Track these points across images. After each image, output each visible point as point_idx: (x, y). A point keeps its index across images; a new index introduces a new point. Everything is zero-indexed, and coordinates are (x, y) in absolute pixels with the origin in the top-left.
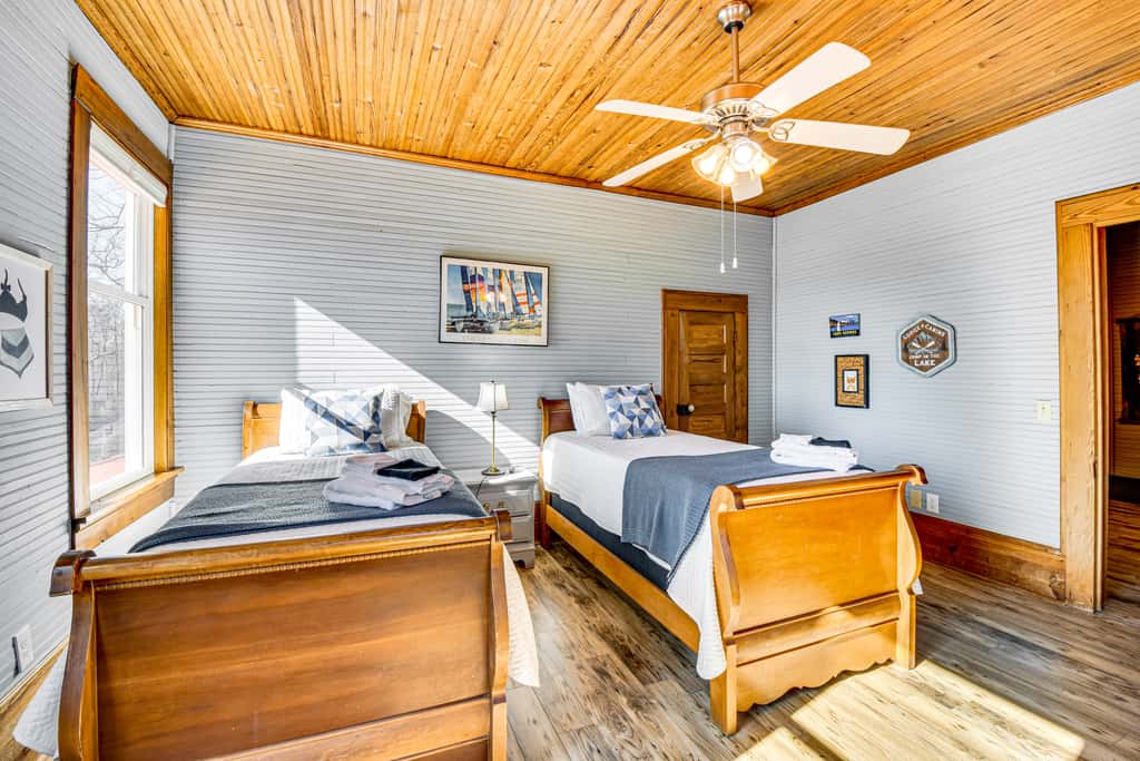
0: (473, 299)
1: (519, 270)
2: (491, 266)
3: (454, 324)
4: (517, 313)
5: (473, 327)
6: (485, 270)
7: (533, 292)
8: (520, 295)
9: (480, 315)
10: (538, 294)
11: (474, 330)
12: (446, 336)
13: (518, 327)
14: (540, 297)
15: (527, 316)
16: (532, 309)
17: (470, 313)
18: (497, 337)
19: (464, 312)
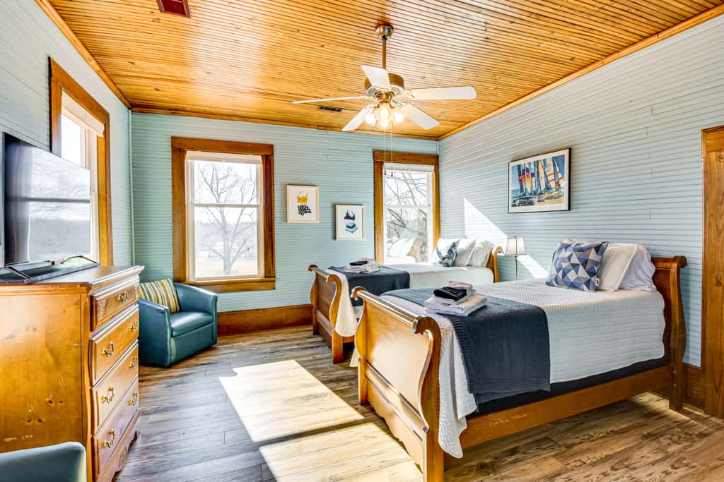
0: (524, 184)
1: (549, 157)
2: (532, 160)
3: (514, 201)
4: (548, 188)
5: (524, 202)
6: (529, 163)
7: (558, 171)
8: (549, 175)
9: (527, 194)
10: (562, 171)
11: (524, 204)
12: (513, 209)
13: (547, 198)
14: (563, 174)
15: (554, 189)
16: (558, 184)
17: (522, 194)
18: (537, 207)
19: (519, 194)
